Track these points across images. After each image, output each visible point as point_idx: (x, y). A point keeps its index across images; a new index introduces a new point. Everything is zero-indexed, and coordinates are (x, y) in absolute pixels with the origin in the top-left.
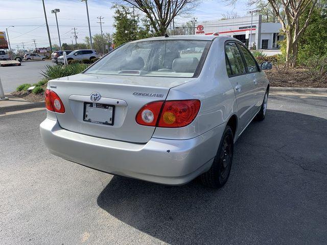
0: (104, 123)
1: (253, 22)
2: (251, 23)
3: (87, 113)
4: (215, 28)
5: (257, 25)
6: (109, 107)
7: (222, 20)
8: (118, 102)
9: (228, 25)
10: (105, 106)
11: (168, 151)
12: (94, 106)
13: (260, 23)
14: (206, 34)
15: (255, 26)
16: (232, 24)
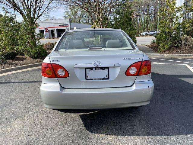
0: (103, 79)
1: (67, 22)
2: (65, 22)
3: (87, 75)
4: (45, 25)
5: (69, 24)
6: (105, 69)
7: (46, 20)
8: (114, 65)
9: (52, 23)
10: (102, 69)
11: (149, 87)
12: (94, 69)
13: (70, 23)
14: (39, 28)
15: (68, 25)
16: (55, 23)
